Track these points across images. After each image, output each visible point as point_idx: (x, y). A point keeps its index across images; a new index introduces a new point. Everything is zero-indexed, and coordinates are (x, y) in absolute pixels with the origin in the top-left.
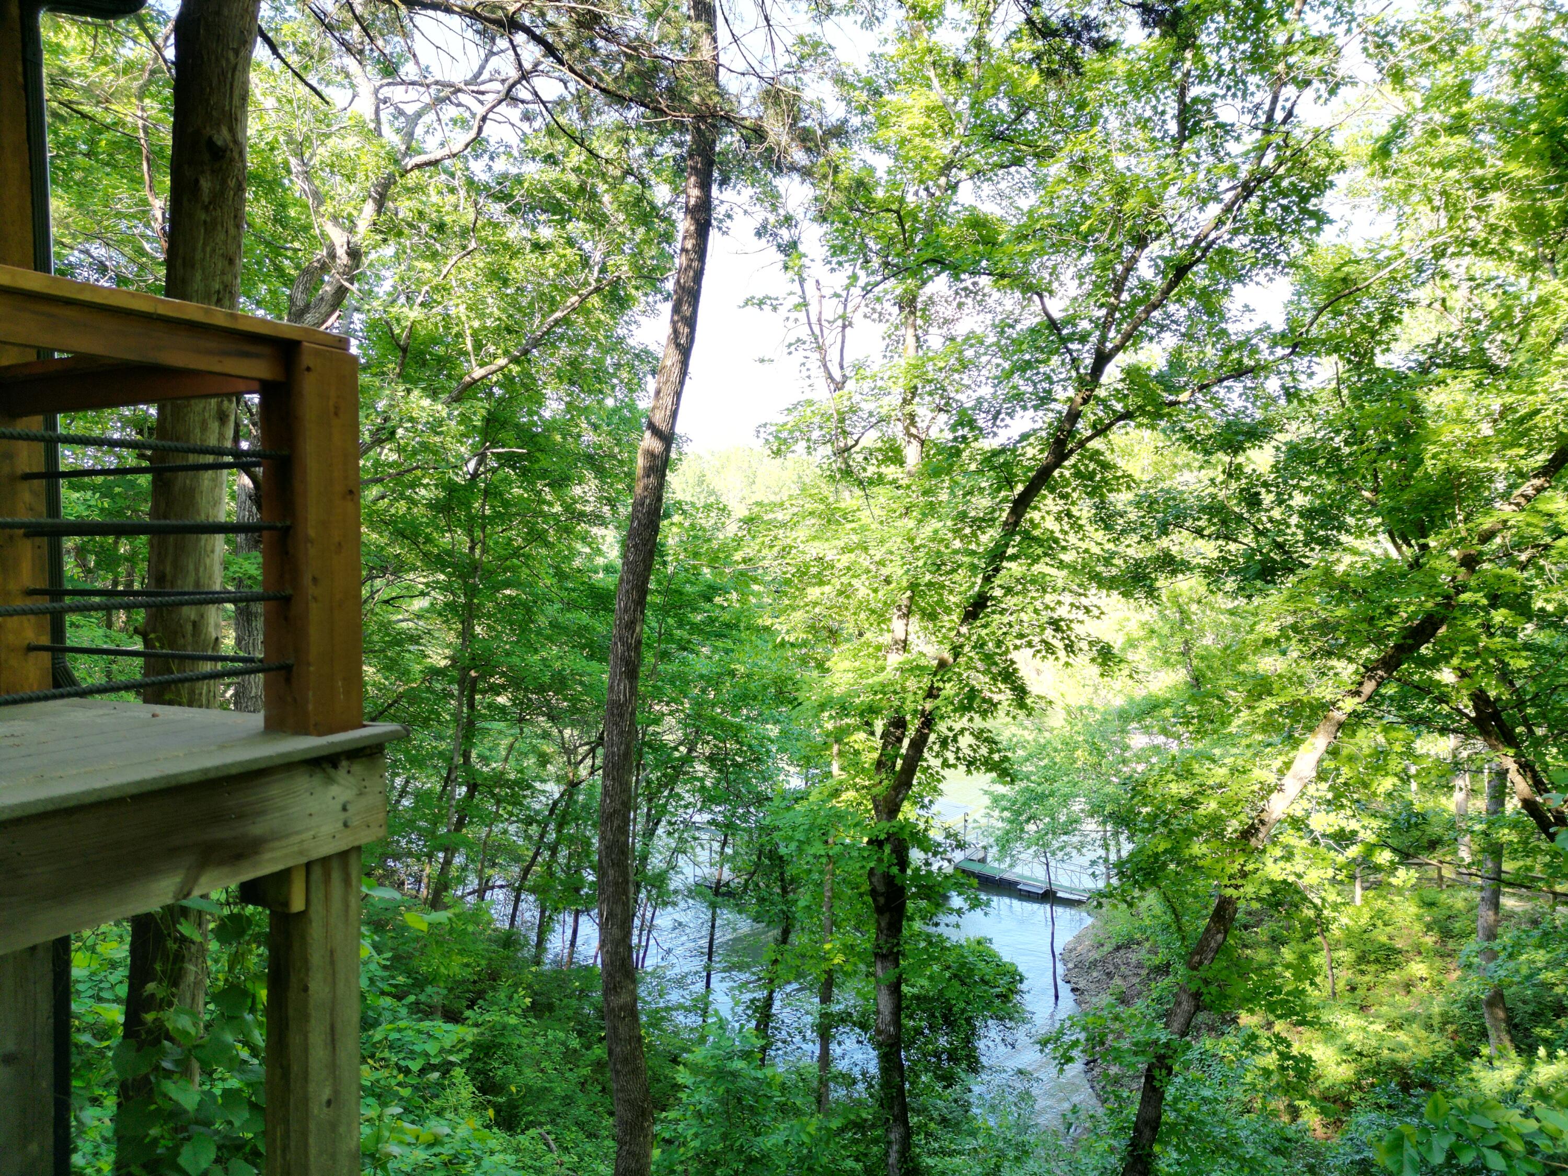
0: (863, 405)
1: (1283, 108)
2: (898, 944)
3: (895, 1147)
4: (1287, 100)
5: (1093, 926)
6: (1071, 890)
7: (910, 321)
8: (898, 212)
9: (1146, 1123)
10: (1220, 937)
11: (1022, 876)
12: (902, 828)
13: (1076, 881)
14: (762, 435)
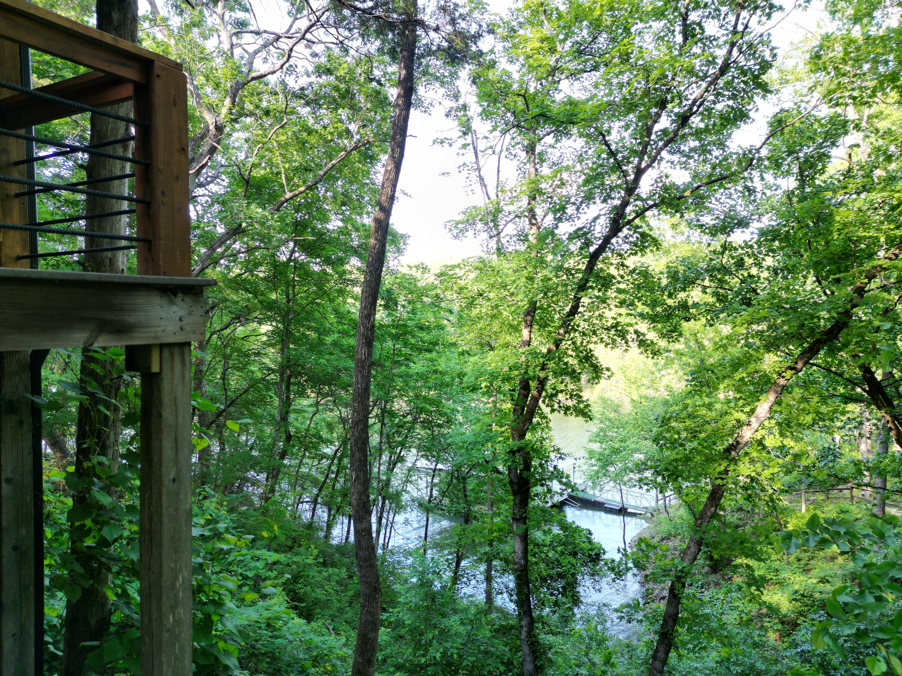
0: (505, 208)
1: (743, 24)
2: (525, 512)
3: (525, 629)
4: (744, 18)
5: (648, 527)
6: (636, 508)
7: (532, 159)
8: (524, 96)
9: (670, 617)
10: (713, 509)
11: (607, 500)
12: (527, 445)
13: (638, 502)
14: (448, 227)
